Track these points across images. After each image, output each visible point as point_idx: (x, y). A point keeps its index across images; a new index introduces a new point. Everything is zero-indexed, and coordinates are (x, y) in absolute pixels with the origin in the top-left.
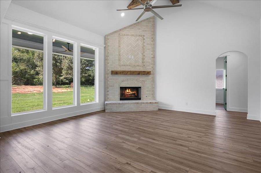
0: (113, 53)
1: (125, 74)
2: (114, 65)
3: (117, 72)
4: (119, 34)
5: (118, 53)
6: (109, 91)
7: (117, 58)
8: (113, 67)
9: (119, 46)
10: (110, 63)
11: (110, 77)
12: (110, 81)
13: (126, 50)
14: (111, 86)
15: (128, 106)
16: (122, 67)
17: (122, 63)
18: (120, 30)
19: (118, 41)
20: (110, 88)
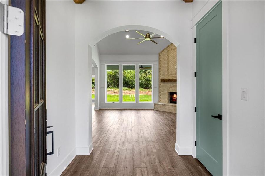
0: (164, 66)
1: (170, 82)
2: (164, 75)
3: (164, 81)
4: (168, 50)
5: (167, 65)
6: (161, 95)
7: (166, 69)
8: (164, 76)
9: (168, 60)
10: (162, 74)
11: (161, 85)
12: (162, 87)
13: (173, 61)
14: (162, 91)
15: (169, 108)
16: (170, 76)
17: (170, 73)
18: (169, 46)
19: (167, 56)
20: (161, 93)
